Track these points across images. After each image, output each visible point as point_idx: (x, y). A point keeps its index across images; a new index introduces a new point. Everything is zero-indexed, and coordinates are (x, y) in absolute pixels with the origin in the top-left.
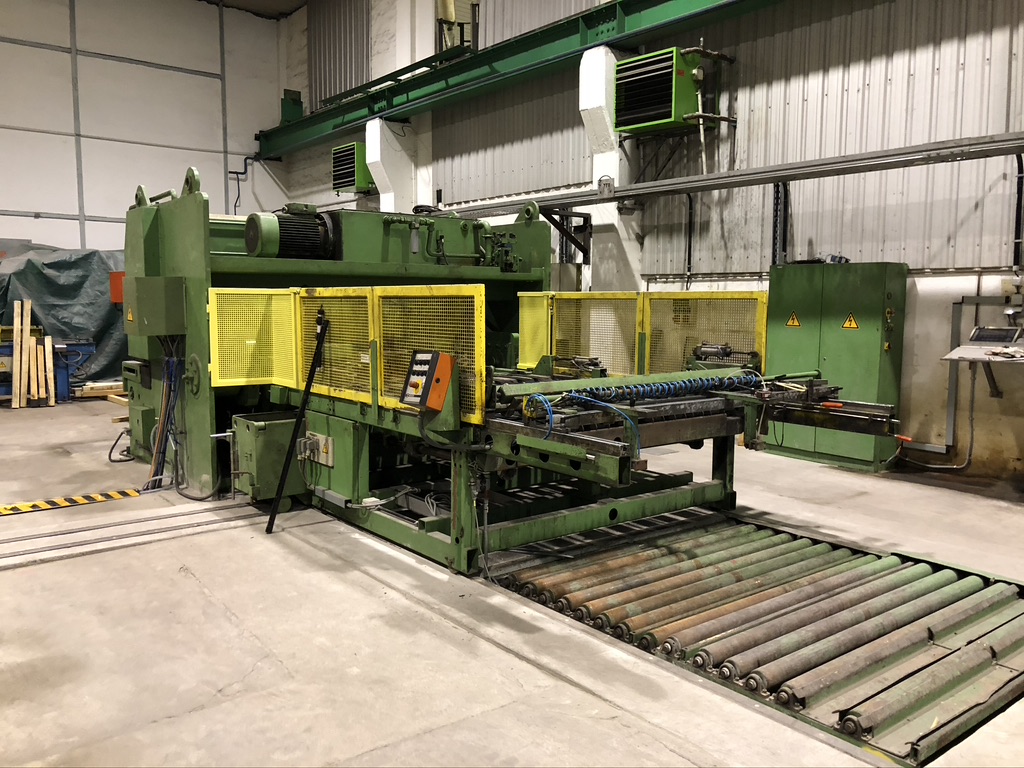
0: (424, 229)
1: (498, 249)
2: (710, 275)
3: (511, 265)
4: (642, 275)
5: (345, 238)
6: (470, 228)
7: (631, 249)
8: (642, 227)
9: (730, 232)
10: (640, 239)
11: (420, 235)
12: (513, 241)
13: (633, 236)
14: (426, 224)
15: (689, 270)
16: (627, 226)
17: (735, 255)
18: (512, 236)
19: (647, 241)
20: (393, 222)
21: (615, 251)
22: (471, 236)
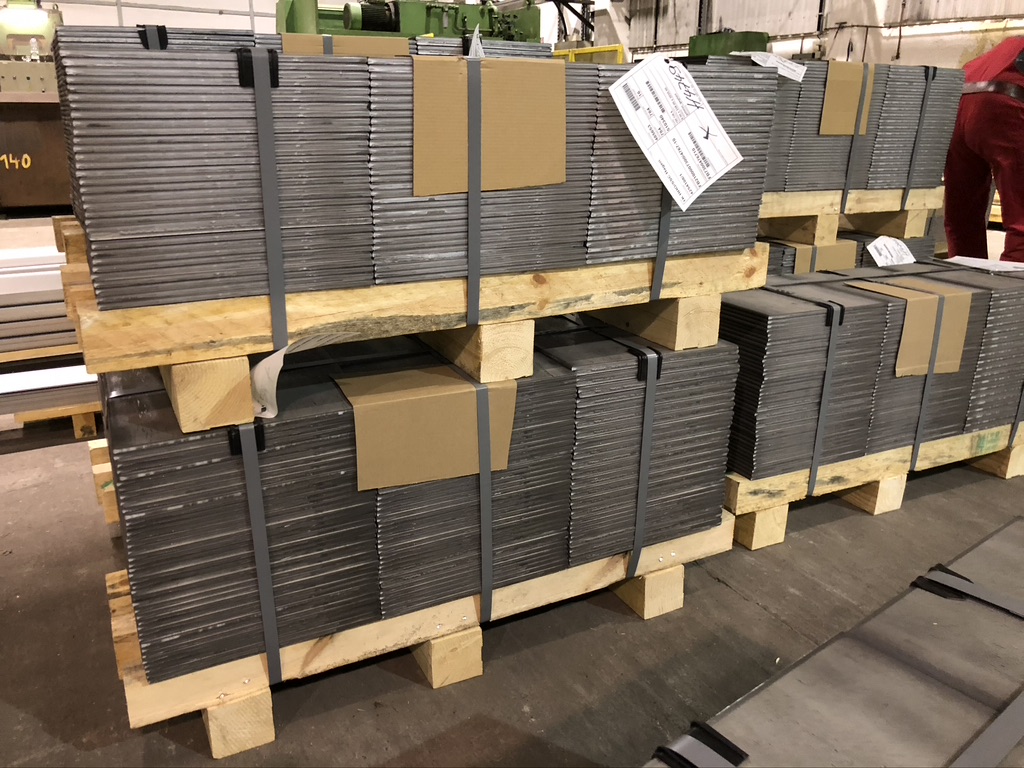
0: (452, 12)
1: (504, 26)
2: (667, 46)
3: (513, 36)
4: (630, 49)
5: (401, 18)
6: (487, 11)
7: (621, 29)
8: (630, 11)
9: (680, 13)
10: (628, 21)
11: (449, 16)
12: (516, 20)
13: (623, 19)
14: (453, 8)
15: (655, 43)
16: (617, 11)
17: (681, 31)
18: (515, 17)
19: (632, 23)
20: (432, 7)
21: (607, 30)
22: (487, 16)
